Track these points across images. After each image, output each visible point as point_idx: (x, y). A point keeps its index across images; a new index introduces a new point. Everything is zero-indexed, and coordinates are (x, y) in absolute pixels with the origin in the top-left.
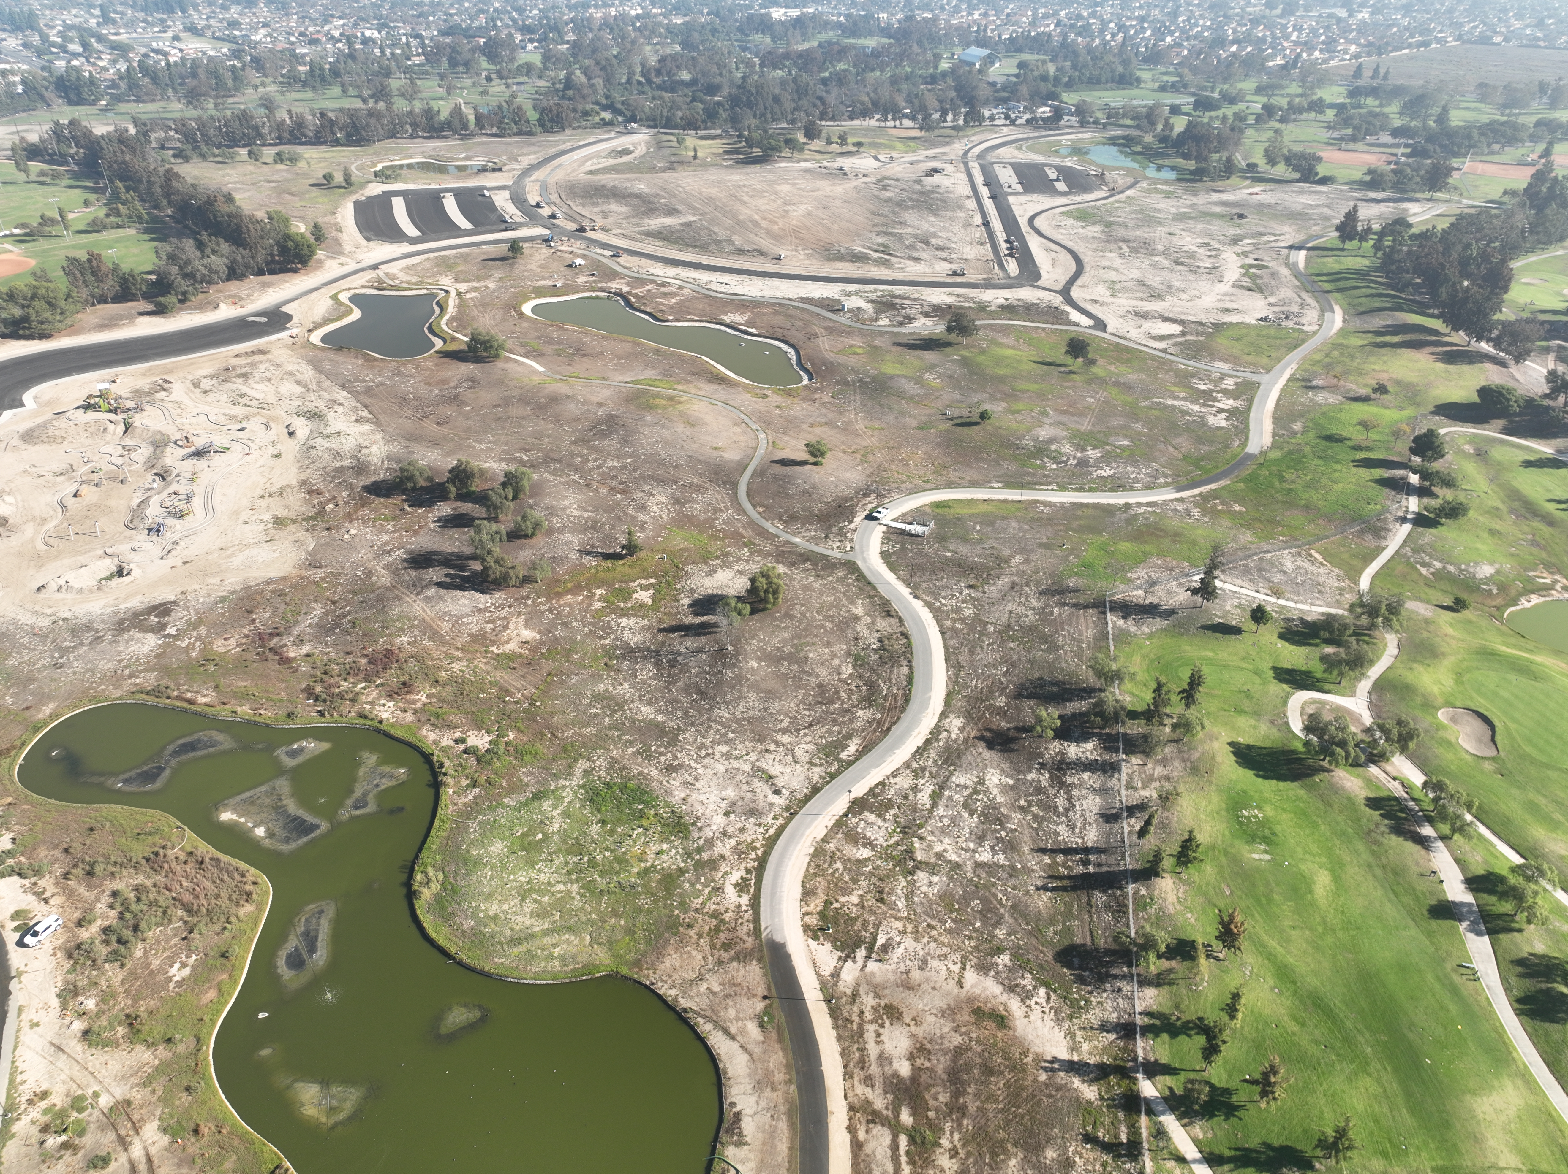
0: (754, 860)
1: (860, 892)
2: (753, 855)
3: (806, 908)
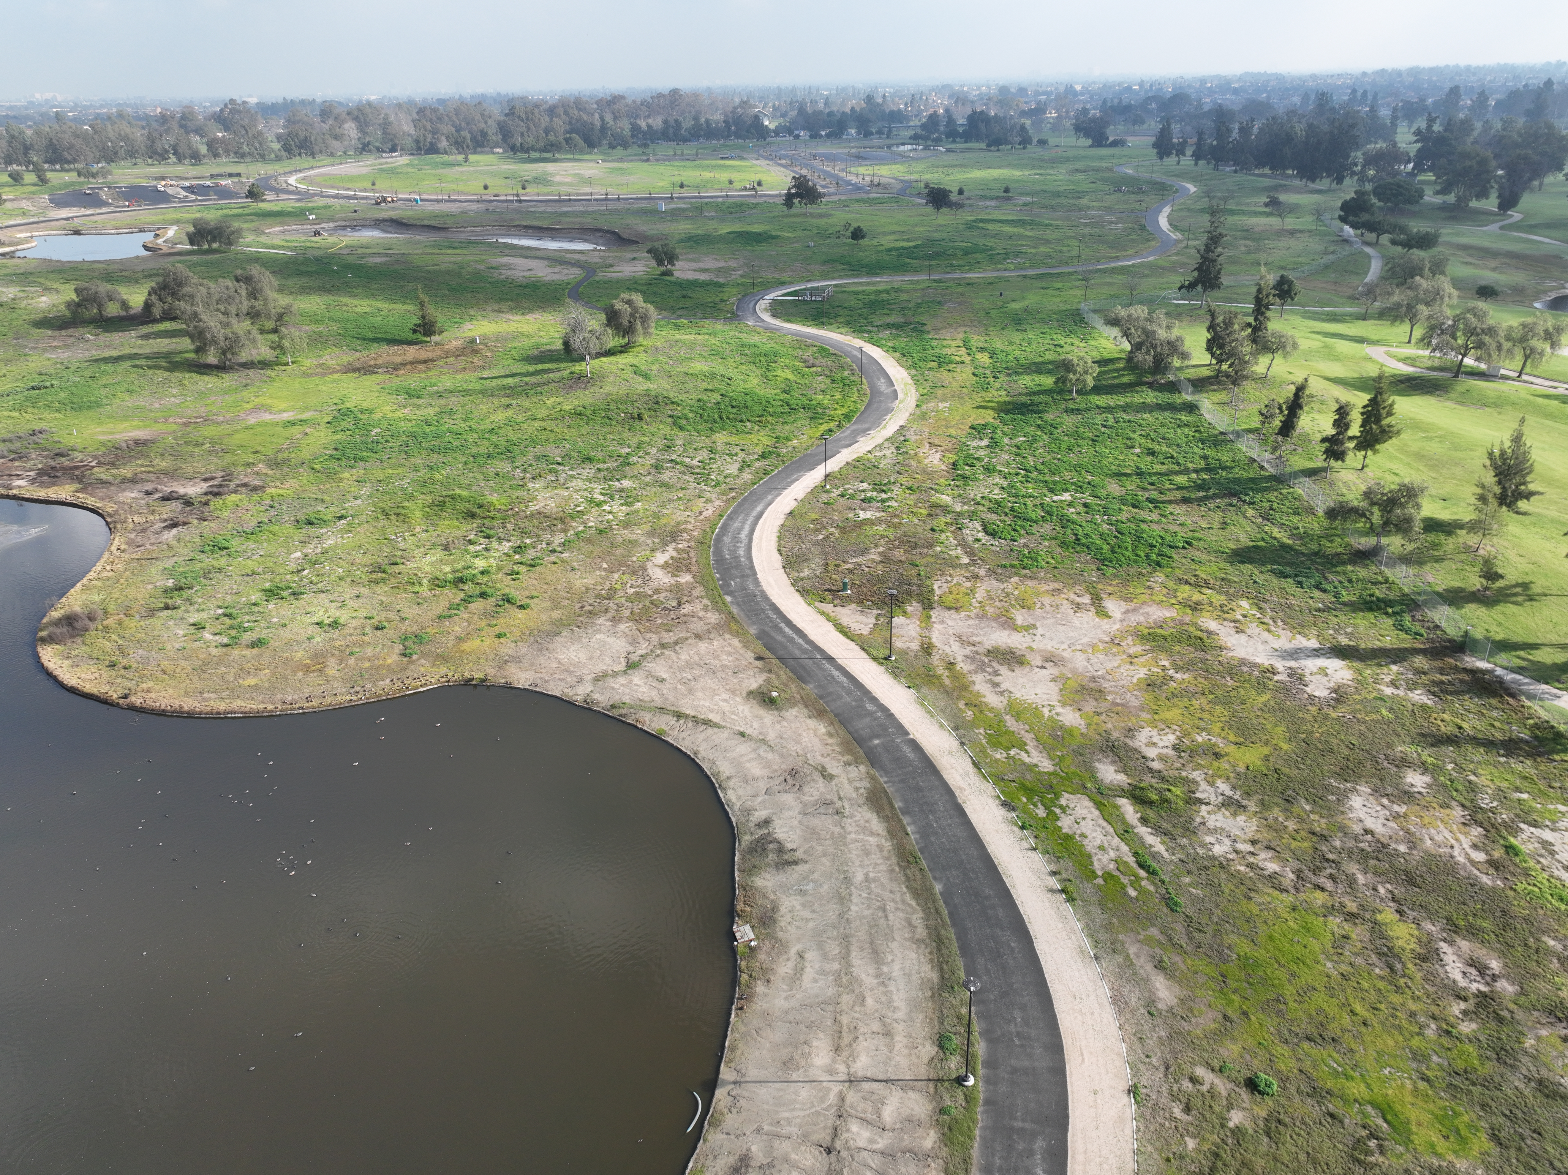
1: (881, 549)
2: (686, 536)
3: (796, 574)
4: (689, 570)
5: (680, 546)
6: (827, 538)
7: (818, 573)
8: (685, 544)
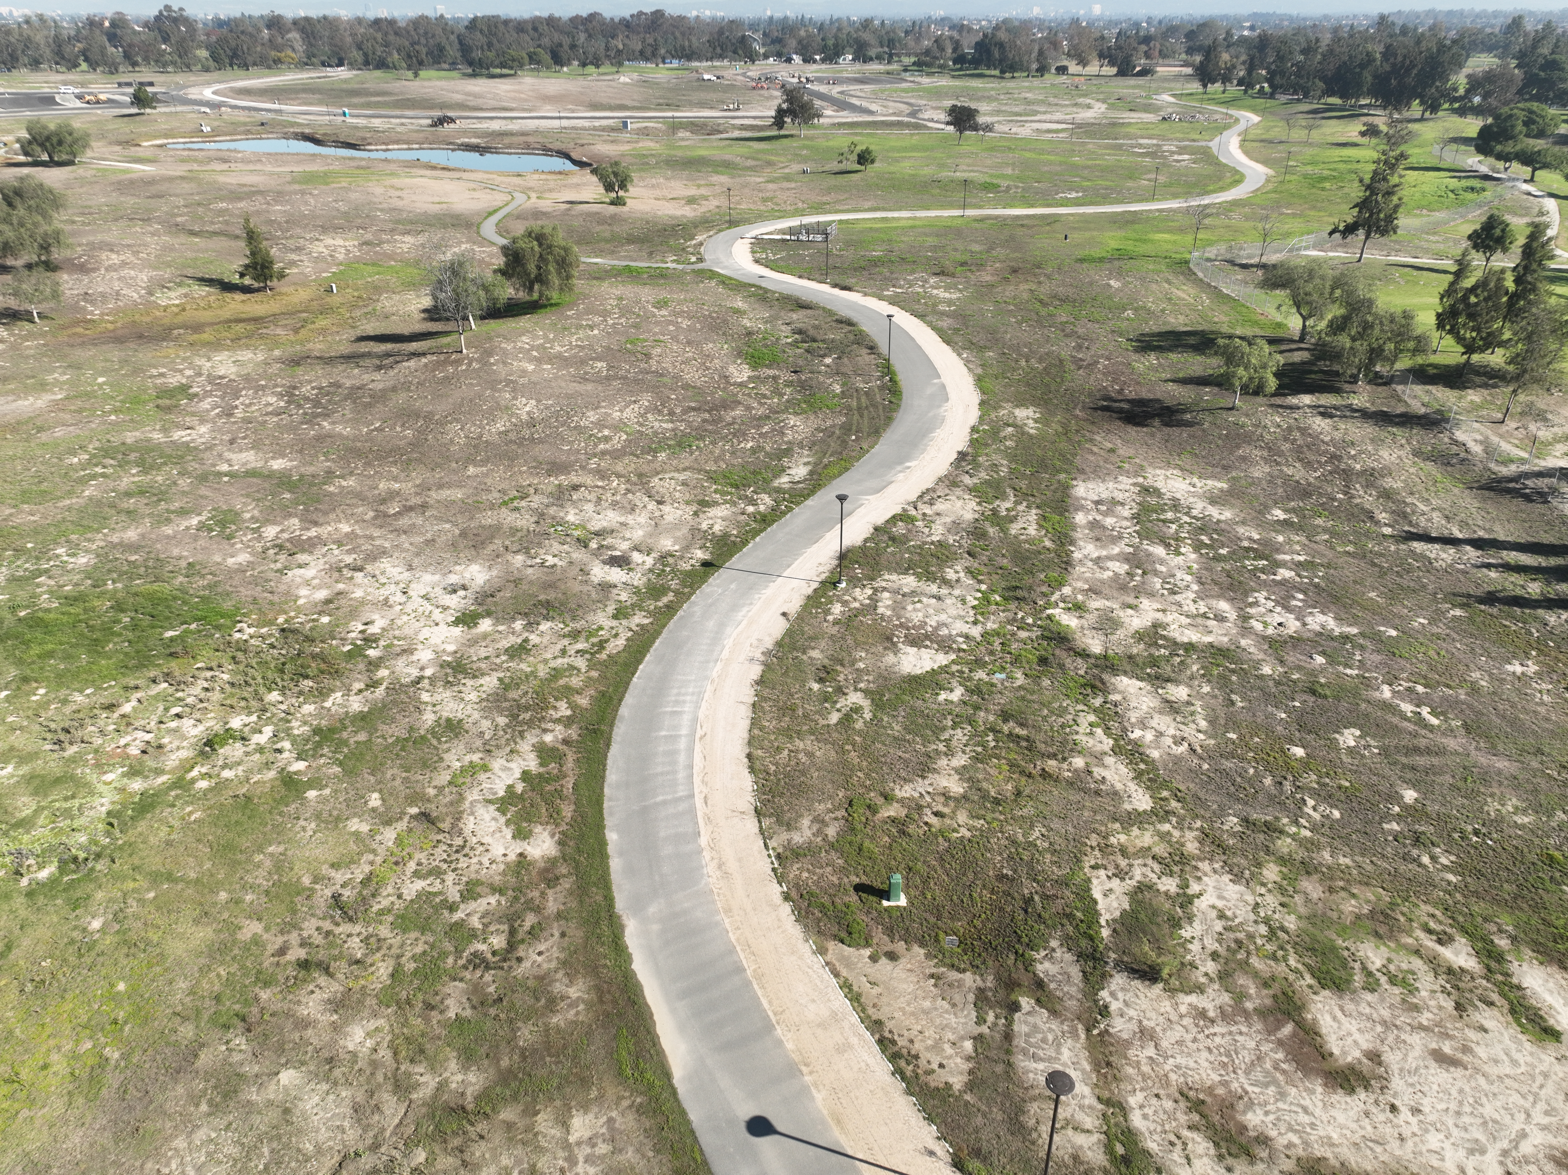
0: (567, 722)
1: (960, 760)
2: (564, 710)
3: (784, 836)
4: (554, 817)
5: (548, 738)
6: (847, 719)
7: (831, 832)
8: (559, 732)
